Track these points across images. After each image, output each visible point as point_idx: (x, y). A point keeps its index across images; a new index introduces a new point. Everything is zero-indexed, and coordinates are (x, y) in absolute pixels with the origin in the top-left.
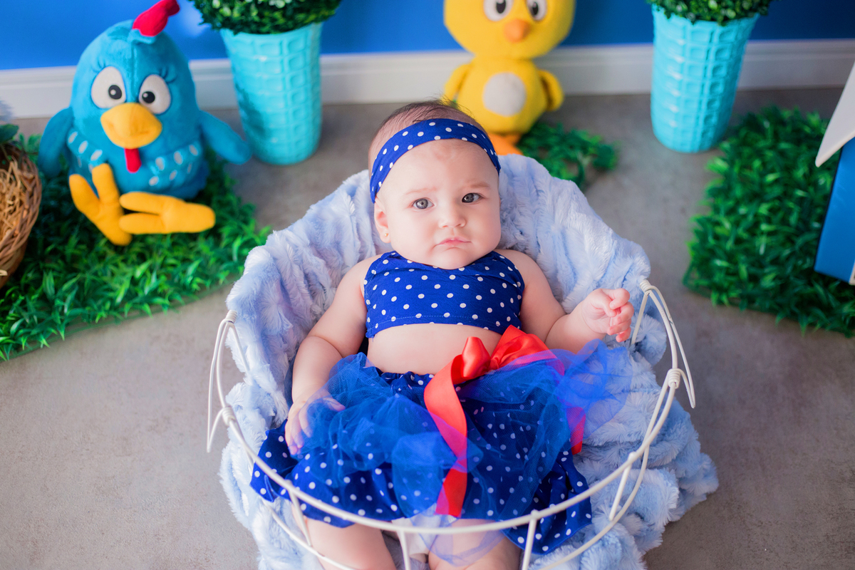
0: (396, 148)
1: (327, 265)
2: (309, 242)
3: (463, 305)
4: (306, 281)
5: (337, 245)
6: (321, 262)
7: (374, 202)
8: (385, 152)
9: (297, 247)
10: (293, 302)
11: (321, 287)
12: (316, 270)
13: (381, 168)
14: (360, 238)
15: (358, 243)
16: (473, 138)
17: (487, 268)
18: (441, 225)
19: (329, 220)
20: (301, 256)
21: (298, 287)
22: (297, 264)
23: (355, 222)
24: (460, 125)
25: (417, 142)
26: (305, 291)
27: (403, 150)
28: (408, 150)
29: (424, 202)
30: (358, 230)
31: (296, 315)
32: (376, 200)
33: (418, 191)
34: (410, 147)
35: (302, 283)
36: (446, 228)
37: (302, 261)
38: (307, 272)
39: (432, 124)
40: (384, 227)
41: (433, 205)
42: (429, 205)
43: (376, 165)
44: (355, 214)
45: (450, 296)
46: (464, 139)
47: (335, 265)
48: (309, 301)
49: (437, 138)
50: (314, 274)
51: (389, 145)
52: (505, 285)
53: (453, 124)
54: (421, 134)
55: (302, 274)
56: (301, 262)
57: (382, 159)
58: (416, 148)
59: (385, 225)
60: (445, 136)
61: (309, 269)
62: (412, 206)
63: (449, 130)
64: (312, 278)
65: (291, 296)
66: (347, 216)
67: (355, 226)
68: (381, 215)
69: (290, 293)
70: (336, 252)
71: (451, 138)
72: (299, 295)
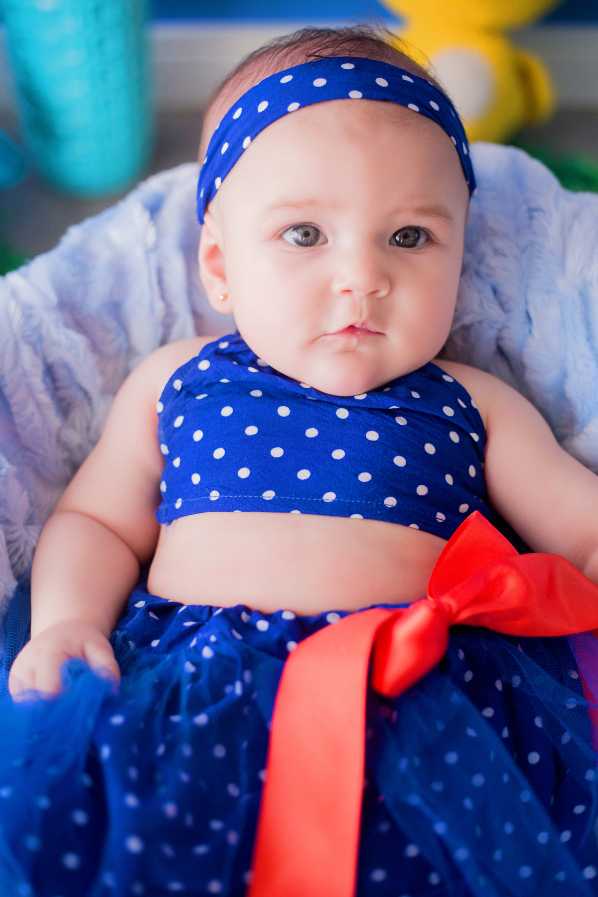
0: (263, 106)
1: (95, 347)
2: (54, 299)
3: (365, 477)
4: (48, 380)
5: (115, 308)
6: (79, 340)
7: (202, 222)
8: (237, 114)
9: (30, 307)
10: (18, 420)
11: (80, 395)
12: (69, 358)
13: (225, 147)
14: (163, 297)
15: (160, 306)
16: (431, 109)
17: (415, 395)
18: (337, 287)
19: (103, 256)
20: (37, 329)
21: (30, 390)
22: (29, 343)
23: (153, 263)
24: (405, 78)
25: (310, 98)
26: (45, 398)
27: (277, 112)
28: (287, 113)
29: (311, 231)
30: (160, 281)
31: (27, 449)
32: (207, 218)
33: (296, 205)
34: (294, 106)
35: (38, 382)
36: (347, 297)
37: (41, 339)
38: (50, 360)
39: (348, 66)
40: (216, 280)
41: (326, 241)
42: (321, 239)
43: (215, 141)
44: (156, 247)
45: (338, 454)
46: (413, 107)
47: (111, 349)
48: (55, 421)
49: (355, 94)
50: (66, 366)
51: (248, 101)
52: (454, 437)
53: (393, 73)
54: (320, 82)
55: (39, 362)
56: (37, 342)
57: (228, 129)
58: (306, 111)
59: (221, 274)
60: (372, 93)
61: (56, 355)
62: (280, 237)
63: (382, 82)
64: (61, 373)
65: (14, 409)
66: (139, 252)
67: (154, 271)
68: (214, 251)
69: (12, 401)
70: (111, 323)
71: (384, 100)
72: (31, 408)
